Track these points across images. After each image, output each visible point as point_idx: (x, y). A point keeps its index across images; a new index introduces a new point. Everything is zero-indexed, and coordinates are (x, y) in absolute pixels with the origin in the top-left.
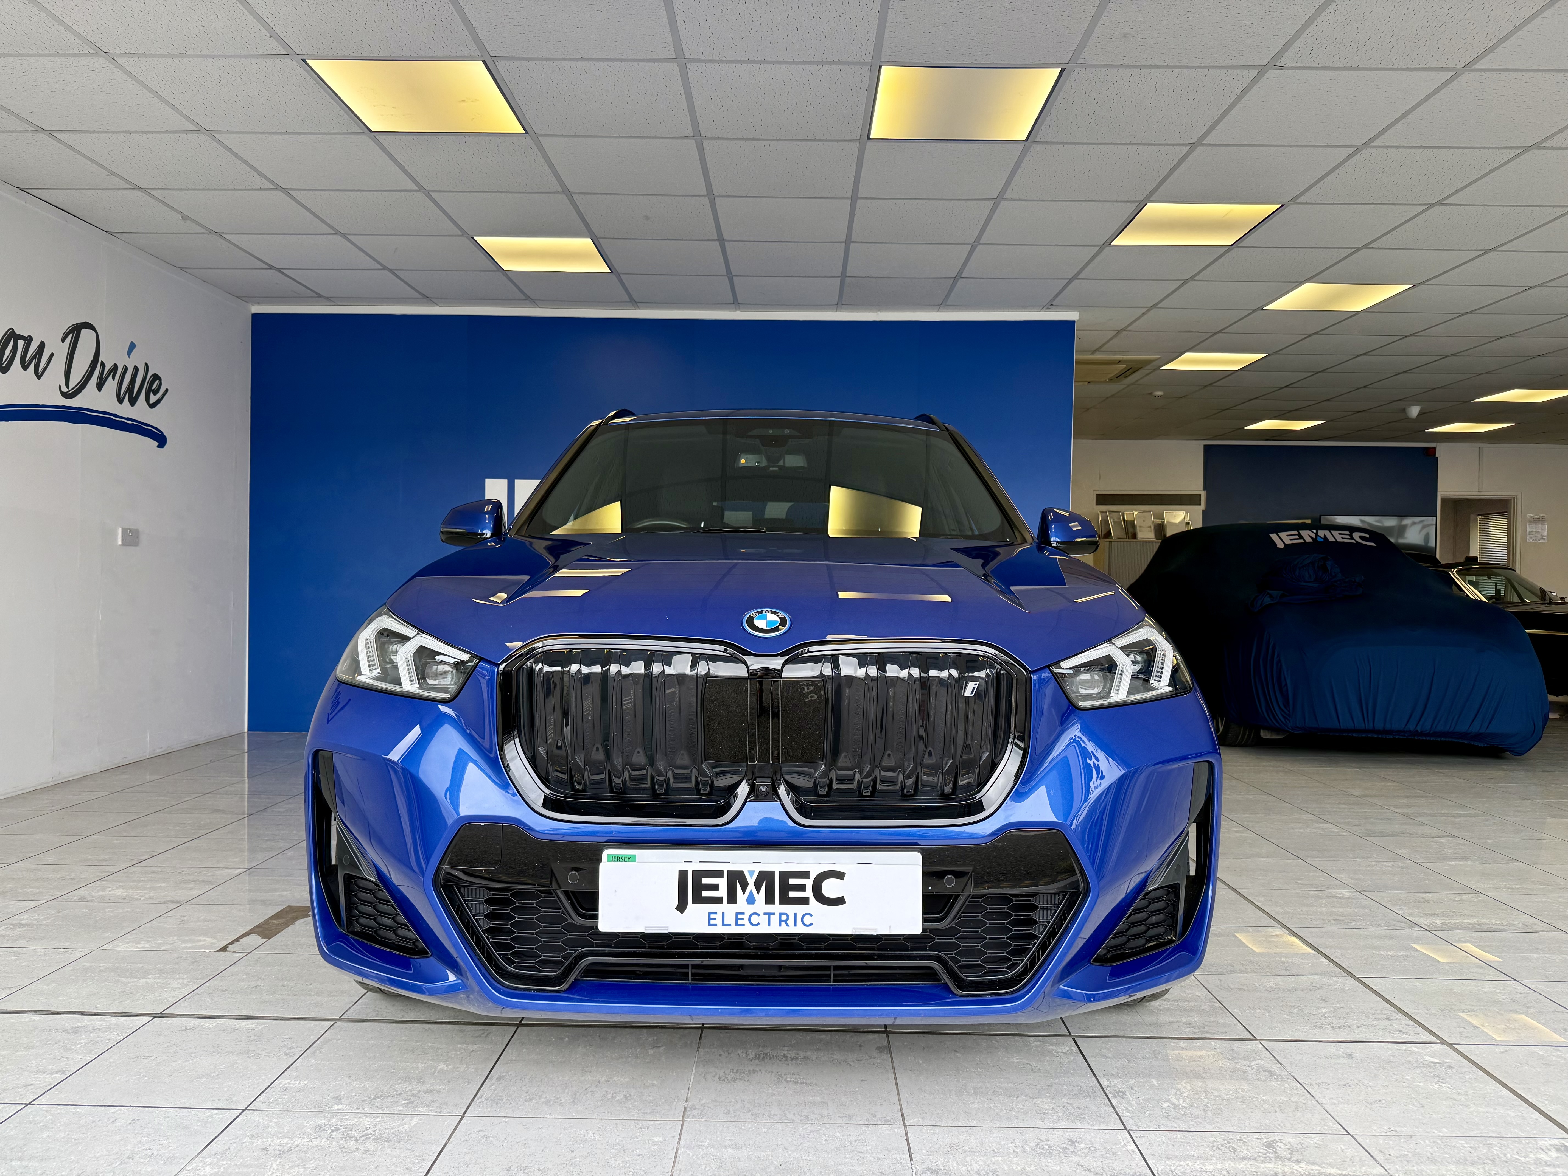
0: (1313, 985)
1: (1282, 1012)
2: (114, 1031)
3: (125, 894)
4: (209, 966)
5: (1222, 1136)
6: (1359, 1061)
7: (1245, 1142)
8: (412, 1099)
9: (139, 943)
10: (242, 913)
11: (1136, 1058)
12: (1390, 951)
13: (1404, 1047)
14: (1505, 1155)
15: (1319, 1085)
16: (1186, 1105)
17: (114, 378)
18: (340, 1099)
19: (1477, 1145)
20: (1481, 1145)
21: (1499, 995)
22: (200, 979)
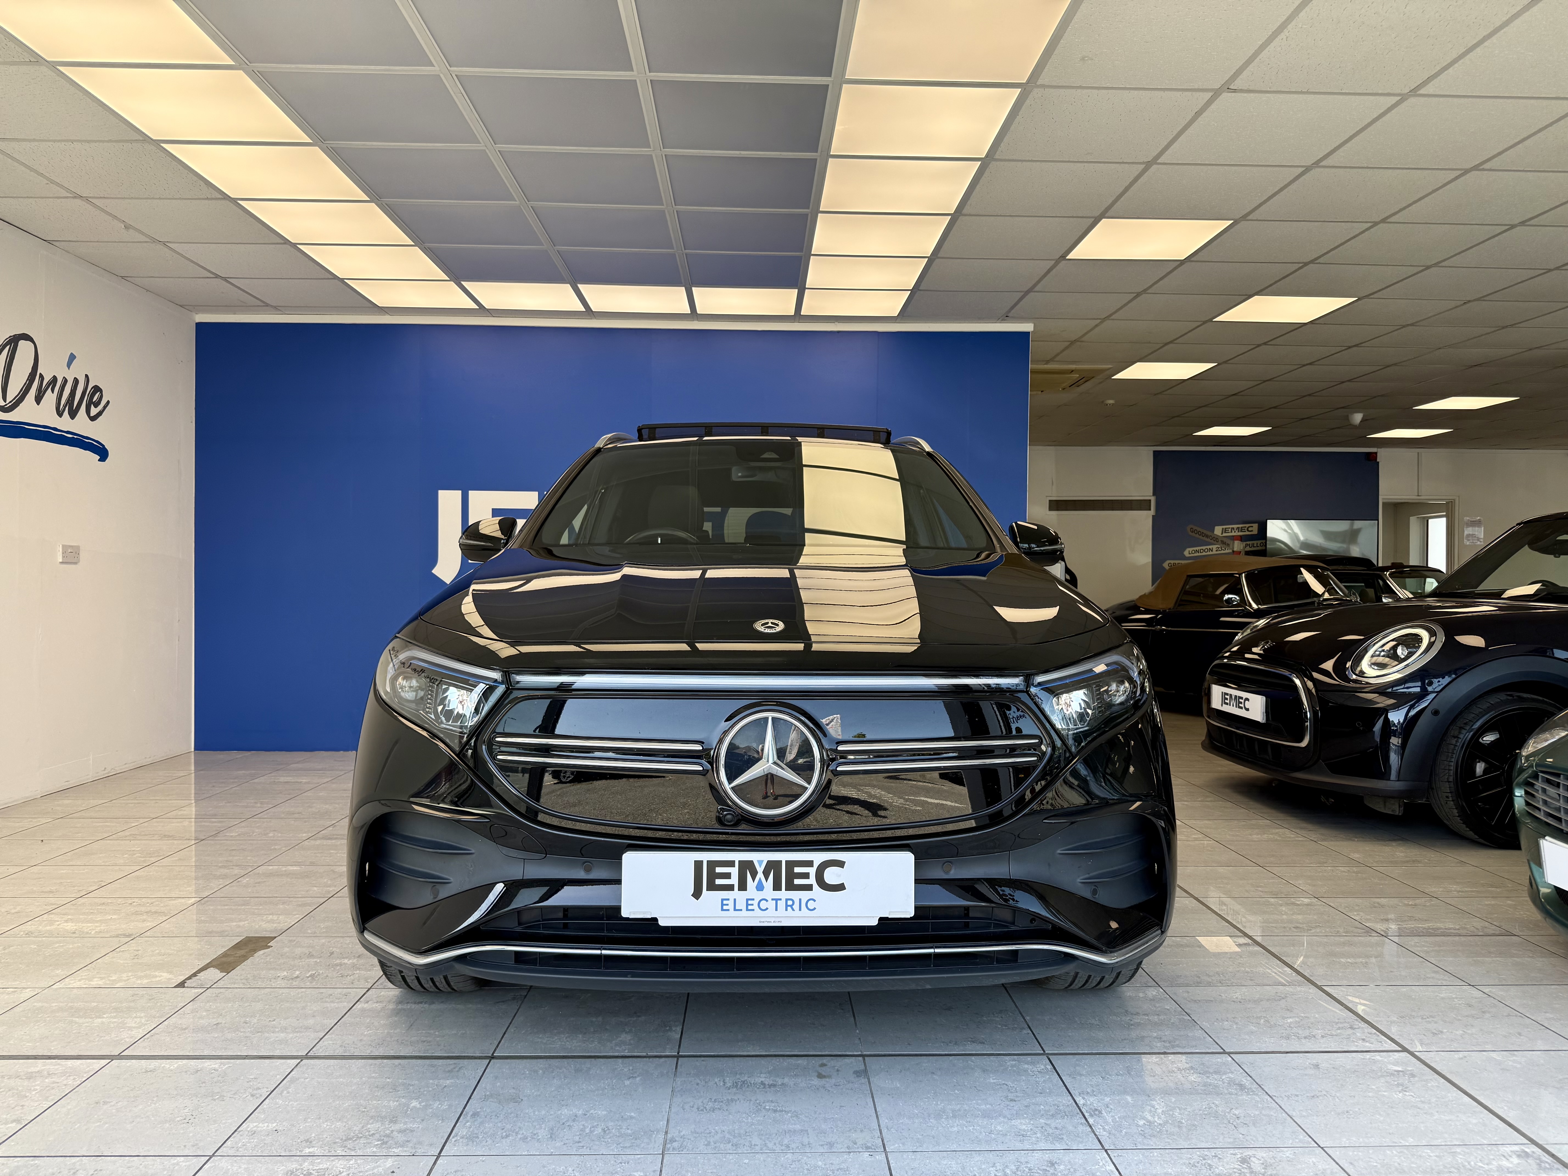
0: (1278, 994)
1: (1249, 1023)
2: (70, 1076)
3: (75, 927)
4: (167, 1004)
5: (1198, 1153)
6: (1326, 1071)
7: (1220, 1158)
8: (386, 1139)
9: (91, 981)
10: (199, 946)
11: (1110, 1075)
12: (1349, 958)
13: (1368, 1056)
14: (1469, 1163)
15: (1288, 1097)
16: (1161, 1122)
17: (53, 391)
18: (311, 1142)
19: (1442, 1154)
20: (1445, 1154)
21: (1456, 1000)
22: (159, 1017)
